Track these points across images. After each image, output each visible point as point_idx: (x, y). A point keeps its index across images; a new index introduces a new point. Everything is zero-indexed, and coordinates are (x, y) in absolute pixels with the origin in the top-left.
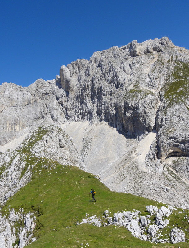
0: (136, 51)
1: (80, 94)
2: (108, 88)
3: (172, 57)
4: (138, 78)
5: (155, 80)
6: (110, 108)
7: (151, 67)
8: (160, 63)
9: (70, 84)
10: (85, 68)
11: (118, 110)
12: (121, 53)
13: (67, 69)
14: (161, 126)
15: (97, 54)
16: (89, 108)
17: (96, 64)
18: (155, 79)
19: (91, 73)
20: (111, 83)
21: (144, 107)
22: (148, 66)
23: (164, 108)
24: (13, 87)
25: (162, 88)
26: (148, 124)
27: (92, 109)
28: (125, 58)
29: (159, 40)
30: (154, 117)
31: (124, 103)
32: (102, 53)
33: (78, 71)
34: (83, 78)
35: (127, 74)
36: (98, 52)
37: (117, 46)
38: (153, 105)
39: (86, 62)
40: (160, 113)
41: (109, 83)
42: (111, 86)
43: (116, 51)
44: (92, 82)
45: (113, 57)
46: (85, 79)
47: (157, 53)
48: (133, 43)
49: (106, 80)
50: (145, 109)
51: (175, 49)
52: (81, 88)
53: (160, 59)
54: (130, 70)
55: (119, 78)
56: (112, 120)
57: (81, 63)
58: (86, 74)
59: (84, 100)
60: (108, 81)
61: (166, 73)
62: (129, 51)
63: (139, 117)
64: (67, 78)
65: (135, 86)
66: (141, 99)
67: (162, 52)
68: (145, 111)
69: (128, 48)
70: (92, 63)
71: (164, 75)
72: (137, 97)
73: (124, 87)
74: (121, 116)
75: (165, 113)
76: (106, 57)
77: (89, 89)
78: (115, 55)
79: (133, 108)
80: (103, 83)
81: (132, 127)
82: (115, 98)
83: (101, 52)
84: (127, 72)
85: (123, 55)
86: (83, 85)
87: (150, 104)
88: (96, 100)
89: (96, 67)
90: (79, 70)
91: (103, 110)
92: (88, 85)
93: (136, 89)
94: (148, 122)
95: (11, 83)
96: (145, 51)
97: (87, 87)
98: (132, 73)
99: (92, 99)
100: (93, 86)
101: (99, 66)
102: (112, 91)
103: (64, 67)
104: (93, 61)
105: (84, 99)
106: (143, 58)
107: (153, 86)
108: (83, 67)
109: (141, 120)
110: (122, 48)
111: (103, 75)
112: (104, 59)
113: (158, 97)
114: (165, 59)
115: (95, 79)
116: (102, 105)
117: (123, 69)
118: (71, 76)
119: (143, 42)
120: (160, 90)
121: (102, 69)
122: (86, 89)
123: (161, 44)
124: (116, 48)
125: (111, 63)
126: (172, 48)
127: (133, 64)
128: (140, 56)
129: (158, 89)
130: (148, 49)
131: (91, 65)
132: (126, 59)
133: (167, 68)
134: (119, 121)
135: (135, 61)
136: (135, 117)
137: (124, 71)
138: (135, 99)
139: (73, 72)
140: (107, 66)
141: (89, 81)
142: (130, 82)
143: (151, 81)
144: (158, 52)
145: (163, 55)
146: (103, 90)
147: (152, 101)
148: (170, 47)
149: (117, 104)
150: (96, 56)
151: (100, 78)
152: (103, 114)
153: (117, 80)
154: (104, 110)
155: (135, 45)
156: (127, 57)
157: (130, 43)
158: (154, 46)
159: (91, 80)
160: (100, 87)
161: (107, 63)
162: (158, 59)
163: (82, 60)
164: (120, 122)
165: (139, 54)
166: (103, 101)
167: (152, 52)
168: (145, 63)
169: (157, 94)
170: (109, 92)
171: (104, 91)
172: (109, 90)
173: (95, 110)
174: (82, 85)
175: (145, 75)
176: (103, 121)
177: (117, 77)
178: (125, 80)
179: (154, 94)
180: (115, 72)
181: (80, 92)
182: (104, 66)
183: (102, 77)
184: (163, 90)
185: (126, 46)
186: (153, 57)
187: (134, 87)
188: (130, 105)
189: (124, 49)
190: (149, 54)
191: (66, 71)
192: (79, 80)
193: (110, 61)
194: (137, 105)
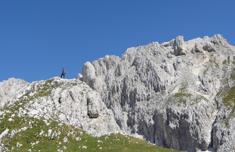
0: (182, 48)
1: (107, 98)
2: (144, 91)
3: (229, 58)
4: (185, 80)
5: (209, 83)
6: (146, 116)
7: (201, 68)
8: (214, 64)
9: (94, 85)
10: (115, 66)
11: (158, 119)
12: (162, 50)
13: (92, 66)
14: (221, 142)
15: (132, 51)
16: (117, 117)
17: (129, 62)
18: (208, 81)
19: (123, 72)
20: (148, 85)
21: (196, 116)
22: (198, 66)
23: (224, 118)
24: (21, 84)
25: (218, 94)
26: (202, 139)
27: (121, 118)
28: (167, 57)
29: (211, 38)
30: (210, 131)
31: (167, 110)
32: (138, 50)
33: (106, 69)
34: (112, 78)
35: (170, 74)
36: (133, 48)
37: (157, 43)
38: (208, 114)
39: (117, 60)
40: (218, 125)
41: (146, 85)
42: (149, 88)
43: (156, 48)
44: (123, 84)
45: (152, 54)
46: (115, 80)
47: (209, 53)
48: (178, 39)
49: (142, 81)
50: (197, 118)
51: (232, 49)
52: (108, 90)
53: (213, 59)
54: (174, 70)
55: (159, 78)
56: (149, 132)
57: (111, 60)
58: (116, 74)
59: (112, 106)
60: (144, 83)
61: (222, 76)
62: (173, 49)
63: (189, 129)
64: (92, 77)
65: (181, 89)
66: (191, 105)
67: (215, 51)
68: (197, 120)
69: (170, 46)
70: (125, 60)
71: (220, 78)
72: (185, 102)
73: (167, 91)
74: (162, 127)
75: (227, 124)
76: (142, 54)
77: (119, 92)
78: (154, 51)
79: (179, 117)
80: (138, 85)
81: (178, 143)
82: (154, 103)
83: (137, 48)
84: (170, 72)
85: (165, 53)
86: (112, 86)
87: (204, 112)
88: (127, 106)
89: (129, 66)
90: (108, 69)
91: (136, 120)
92: (118, 88)
93: (183, 93)
94: (202, 136)
95: (19, 79)
96: (193, 50)
97: (116, 90)
98: (177, 74)
99: (122, 104)
100: (125, 88)
101: (133, 64)
102: (149, 95)
103: (89, 64)
104: (126, 58)
105: (111, 104)
106: (190, 58)
107: (206, 91)
108: (112, 65)
109: (191, 133)
110: (163, 44)
111: (138, 76)
112: (140, 56)
113: (214, 105)
114: (219, 59)
115: (128, 80)
116: (136, 113)
117: (165, 69)
118: (97, 76)
119: (189, 41)
120: (215, 95)
121: (137, 68)
122: (115, 92)
123: (214, 42)
124: (155, 45)
125: (149, 61)
126: (227, 47)
127: (178, 64)
128: (187, 55)
129: (212, 95)
130: (197, 47)
131: (124, 63)
132: (169, 57)
133: (223, 70)
134: (159, 134)
135: (180, 60)
136: (183, 128)
137: (166, 71)
138: (182, 104)
139: (100, 70)
140: (145, 64)
141: (119, 82)
142: (174, 85)
143: (203, 84)
144: (209, 51)
145: (217, 56)
146: (137, 93)
147: (207, 108)
148: (224, 46)
149: (156, 111)
150: (130, 52)
151: (134, 79)
152: (136, 125)
153: (157, 82)
154: (138, 119)
155: (180, 42)
156: (170, 55)
157: (174, 40)
158: (204, 44)
159: (122, 81)
160: (133, 90)
161: (144, 61)
162: (210, 60)
163: (112, 57)
164: (160, 136)
165: (186, 53)
166: (136, 108)
167: (201, 52)
168: (193, 63)
169: (212, 101)
170: (146, 97)
171: (139, 95)
172: (145, 94)
173: (126, 119)
174: (110, 87)
175: (194, 77)
176: (136, 133)
177: (156, 77)
178: (167, 81)
179: (208, 100)
180: (155, 72)
181: (106, 95)
182: (140, 64)
183: (137, 77)
184: (219, 95)
185: (169, 42)
186: (203, 57)
187: (180, 91)
188: (176, 112)
189: (166, 46)
190: (197, 53)
191: (91, 69)
192: (107, 80)
193: (148, 58)
194: (185, 112)
